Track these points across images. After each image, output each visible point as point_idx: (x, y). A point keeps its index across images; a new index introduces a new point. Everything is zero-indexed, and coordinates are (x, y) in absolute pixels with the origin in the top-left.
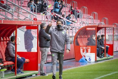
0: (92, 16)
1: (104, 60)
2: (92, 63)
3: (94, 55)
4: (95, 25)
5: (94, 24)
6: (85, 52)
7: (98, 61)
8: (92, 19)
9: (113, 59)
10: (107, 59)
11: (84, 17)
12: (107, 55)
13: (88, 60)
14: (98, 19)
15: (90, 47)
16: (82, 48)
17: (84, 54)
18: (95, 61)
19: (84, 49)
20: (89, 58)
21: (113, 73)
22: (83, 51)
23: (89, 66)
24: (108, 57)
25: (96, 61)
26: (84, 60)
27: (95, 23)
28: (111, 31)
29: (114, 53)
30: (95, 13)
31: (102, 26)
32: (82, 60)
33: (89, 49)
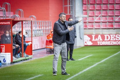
0: (4, 7)
1: (21, 61)
2: (7, 65)
3: (10, 56)
4: (8, 18)
5: (7, 17)
7: (14, 62)
8: (4, 11)
9: (32, 60)
10: (25, 60)
12: (25, 55)
13: (2, 62)
14: (11, 11)
15: (4, 46)
18: (10, 62)
20: (4, 59)
23: (4, 69)
24: (26, 57)
25: (12, 62)
27: (7, 16)
28: (27, 25)
29: (33, 52)
30: (7, 3)
31: (18, 20)
33: (3, 48)
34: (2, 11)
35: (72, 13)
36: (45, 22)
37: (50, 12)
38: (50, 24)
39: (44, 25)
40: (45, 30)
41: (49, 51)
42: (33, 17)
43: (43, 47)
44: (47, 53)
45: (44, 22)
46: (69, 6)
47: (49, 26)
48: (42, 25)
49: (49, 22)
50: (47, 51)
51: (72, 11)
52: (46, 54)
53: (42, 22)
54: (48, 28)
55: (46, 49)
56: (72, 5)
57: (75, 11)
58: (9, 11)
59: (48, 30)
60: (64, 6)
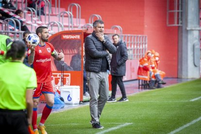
0: (70, 11)
2: (74, 105)
3: (79, 90)
4: (76, 29)
5: (74, 27)
6: (60, 83)
7: (85, 102)
8: (71, 17)
11: (54, 13)
13: (66, 100)
14: (82, 18)
15: (70, 74)
16: (54, 75)
17: (57, 88)
18: (79, 101)
19: (58, 77)
21: (121, 126)
23: (68, 112)
25: (82, 102)
27: (75, 25)
30: (76, 4)
33: (68, 78)
34: (67, 16)
35: (181, 24)
36: (137, 37)
37: (145, 21)
38: (145, 41)
39: (136, 42)
40: (137, 50)
41: (142, 85)
42: (117, 29)
43: (133, 78)
44: (139, 88)
45: (134, 37)
46: (177, 11)
47: (143, 44)
48: (133, 42)
49: (143, 37)
50: (139, 85)
51: (182, 20)
52: (138, 90)
53: (131, 37)
54: (141, 47)
55: (138, 81)
56: (182, 9)
57: (187, 20)
58: (79, 18)
59: (141, 51)
60: (169, 11)
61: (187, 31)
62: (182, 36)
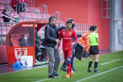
2: (29, 68)
11: (31, 11)
16: (16, 49)
17: (19, 57)
18: (32, 65)
19: (19, 50)
20: (26, 62)
22: (18, 54)
25: (34, 66)
26: (19, 65)
27: (44, 18)
32: (16, 64)
33: (26, 51)
34: (36, 13)
35: (111, 17)
45: (80, 25)
46: (108, 9)
48: (79, 28)
49: (87, 25)
51: (111, 14)
56: (111, 8)
57: (114, 14)
58: (46, 13)
60: (103, 9)
61: (114, 21)
62: (111, 24)
